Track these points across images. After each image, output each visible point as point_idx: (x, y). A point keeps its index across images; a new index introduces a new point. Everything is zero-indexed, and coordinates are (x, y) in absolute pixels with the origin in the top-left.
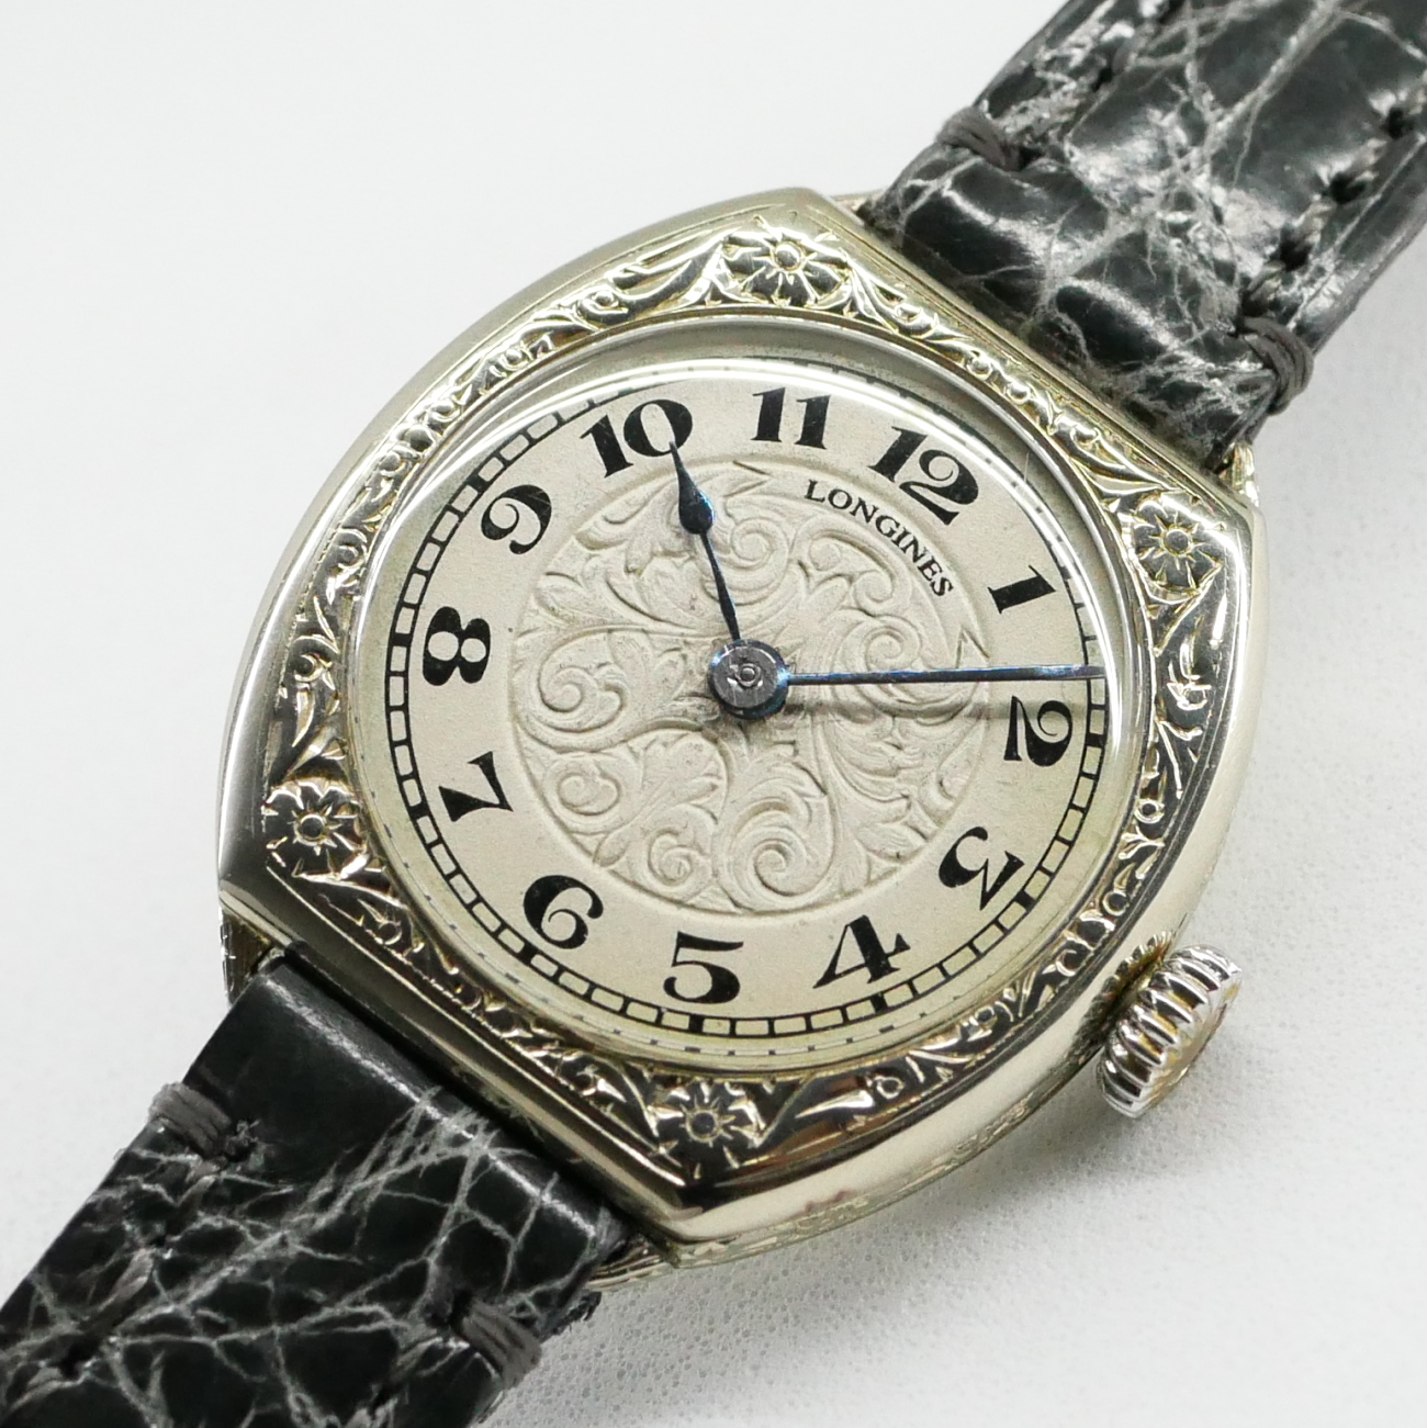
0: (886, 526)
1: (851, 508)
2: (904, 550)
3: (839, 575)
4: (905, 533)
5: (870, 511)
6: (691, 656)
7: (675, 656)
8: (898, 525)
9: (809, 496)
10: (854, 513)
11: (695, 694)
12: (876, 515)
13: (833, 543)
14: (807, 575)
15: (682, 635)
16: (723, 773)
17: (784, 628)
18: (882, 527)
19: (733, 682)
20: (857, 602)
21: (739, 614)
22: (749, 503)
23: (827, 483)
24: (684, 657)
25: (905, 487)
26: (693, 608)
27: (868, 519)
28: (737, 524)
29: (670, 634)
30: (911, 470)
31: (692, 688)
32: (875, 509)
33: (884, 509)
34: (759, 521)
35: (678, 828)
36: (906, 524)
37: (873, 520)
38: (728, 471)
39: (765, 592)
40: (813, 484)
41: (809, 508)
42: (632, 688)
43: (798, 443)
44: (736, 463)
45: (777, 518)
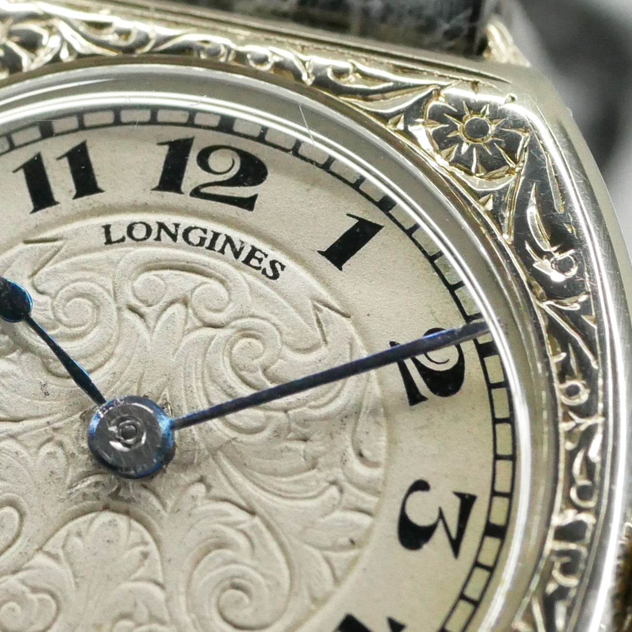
0: (194, 237)
1: (154, 235)
2: (222, 251)
3: (172, 303)
4: (216, 235)
5: (173, 230)
6: (66, 440)
7: (49, 448)
8: (205, 231)
9: (109, 241)
10: (158, 238)
11: (88, 474)
12: (181, 231)
13: (151, 275)
14: (142, 316)
15: (48, 423)
16: (148, 537)
17: (143, 374)
18: (191, 239)
19: (118, 446)
20: (201, 319)
21: (95, 378)
22: (55, 272)
23: (119, 222)
24: (61, 444)
25: (196, 193)
26: (47, 394)
27: (174, 237)
28: (54, 298)
29: (36, 427)
30: (193, 175)
31: (80, 470)
32: (177, 226)
33: (186, 222)
34: (72, 285)
35: (127, 609)
36: (212, 227)
37: (180, 237)
38: (21, 252)
39: (108, 349)
40: (107, 228)
41: (114, 252)
42: (23, 495)
43: (76, 197)
44: (27, 242)
45: (88, 275)
